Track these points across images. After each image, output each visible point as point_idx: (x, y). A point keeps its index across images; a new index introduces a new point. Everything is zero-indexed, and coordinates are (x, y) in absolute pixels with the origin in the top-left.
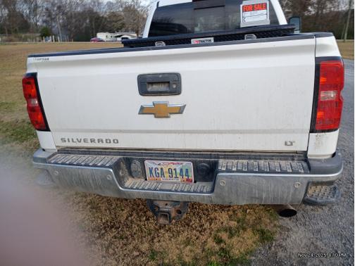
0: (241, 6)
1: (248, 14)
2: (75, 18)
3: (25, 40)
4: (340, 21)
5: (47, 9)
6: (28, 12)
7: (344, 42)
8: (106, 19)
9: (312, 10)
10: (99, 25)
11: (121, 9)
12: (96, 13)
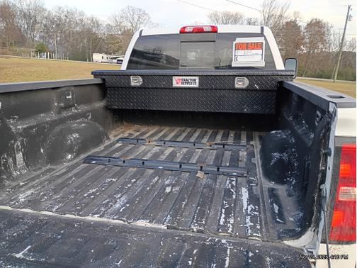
0: (234, 43)
1: (240, 52)
2: (72, 36)
3: (19, 54)
4: (330, 62)
5: (45, 26)
6: (26, 27)
7: (334, 82)
8: (104, 40)
9: (304, 49)
10: (96, 46)
11: (120, 33)
12: (95, 33)
